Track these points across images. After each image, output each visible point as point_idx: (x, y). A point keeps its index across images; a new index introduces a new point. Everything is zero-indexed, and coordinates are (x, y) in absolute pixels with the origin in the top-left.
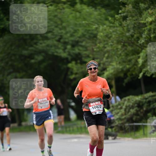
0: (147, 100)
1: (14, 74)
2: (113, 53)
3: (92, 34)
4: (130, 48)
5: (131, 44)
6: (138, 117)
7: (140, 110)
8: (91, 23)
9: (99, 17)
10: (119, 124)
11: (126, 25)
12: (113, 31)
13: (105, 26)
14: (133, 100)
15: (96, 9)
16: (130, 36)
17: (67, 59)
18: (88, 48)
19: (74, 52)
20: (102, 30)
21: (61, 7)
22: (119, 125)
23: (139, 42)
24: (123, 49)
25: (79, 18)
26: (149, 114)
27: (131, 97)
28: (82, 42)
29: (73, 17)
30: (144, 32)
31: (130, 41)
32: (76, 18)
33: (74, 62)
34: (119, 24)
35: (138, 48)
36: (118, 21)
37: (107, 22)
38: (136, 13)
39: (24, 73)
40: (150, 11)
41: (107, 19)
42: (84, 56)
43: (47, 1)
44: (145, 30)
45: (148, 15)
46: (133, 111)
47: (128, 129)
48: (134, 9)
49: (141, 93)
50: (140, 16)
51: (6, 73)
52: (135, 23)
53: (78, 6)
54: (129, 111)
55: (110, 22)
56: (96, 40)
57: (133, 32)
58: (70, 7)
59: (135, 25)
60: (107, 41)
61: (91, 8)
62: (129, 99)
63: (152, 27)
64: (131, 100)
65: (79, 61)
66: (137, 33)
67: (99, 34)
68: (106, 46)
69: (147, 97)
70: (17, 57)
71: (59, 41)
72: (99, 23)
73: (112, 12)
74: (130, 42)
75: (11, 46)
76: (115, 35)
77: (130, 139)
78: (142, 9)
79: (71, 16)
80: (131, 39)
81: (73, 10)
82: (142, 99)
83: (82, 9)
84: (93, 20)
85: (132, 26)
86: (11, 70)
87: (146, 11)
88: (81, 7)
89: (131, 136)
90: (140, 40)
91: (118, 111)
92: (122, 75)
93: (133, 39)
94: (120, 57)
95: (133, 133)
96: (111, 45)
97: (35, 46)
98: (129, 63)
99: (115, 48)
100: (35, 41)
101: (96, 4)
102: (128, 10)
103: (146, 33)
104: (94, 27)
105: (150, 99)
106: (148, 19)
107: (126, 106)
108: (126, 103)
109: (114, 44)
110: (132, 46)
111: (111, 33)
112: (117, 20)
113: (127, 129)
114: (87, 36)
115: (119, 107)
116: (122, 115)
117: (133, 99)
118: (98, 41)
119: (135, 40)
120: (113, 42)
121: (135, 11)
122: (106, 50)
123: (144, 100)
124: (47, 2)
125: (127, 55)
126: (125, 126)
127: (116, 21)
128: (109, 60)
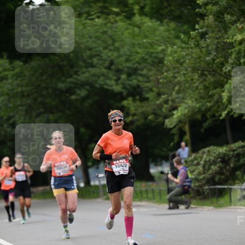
0: (236, 152)
1: (45, 115)
2: (187, 85)
3: (156, 57)
4: (210, 79)
5: (213, 73)
6: (223, 177)
7: (225, 167)
8: (156, 42)
9: (167, 33)
10: (195, 186)
11: (206, 45)
12: (187, 55)
13: (175, 47)
14: (214, 153)
15: (162, 22)
16: (211, 61)
17: (121, 93)
18: (151, 78)
19: (130, 83)
20: (172, 53)
21: (112, 20)
22: (195, 188)
23: (223, 69)
24: (201, 79)
25: (139, 35)
26: (238, 173)
27: (211, 148)
28: (142, 70)
29: (129, 33)
30: (231, 55)
31: (211, 68)
32: (134, 35)
33: (130, 99)
34: (194, 44)
35: (222, 78)
36: (193, 40)
37: (178, 42)
38: (220, 28)
39: (60, 114)
40: (239, 25)
41: (178, 37)
42: (145, 89)
43: (93, 11)
44: (232, 52)
45: (236, 30)
46: (214, 168)
47: (208, 194)
48: (217, 23)
49: (227, 143)
50: (224, 33)
51: (34, 114)
52: (218, 43)
53: (137, 18)
54: (209, 169)
55: (183, 42)
56: (162, 67)
57: (215, 55)
58: (126, 20)
59: (219, 46)
60: (178, 68)
61: (156, 22)
62: (209, 151)
63: (243, 49)
64: (212, 153)
65: (138, 97)
66: (221, 57)
67: (166, 58)
68: (176, 75)
69: (234, 148)
70: (50, 91)
71: (109, 68)
72: (167, 43)
73: (185, 27)
74: (211, 70)
75: (41, 75)
76: (189, 59)
77: (211, 208)
78: (227, 22)
79: (126, 33)
80: (213, 65)
81: (130, 24)
82: (228, 151)
83: (143, 23)
84: (157, 38)
85: (214, 47)
86: (42, 110)
87: (233, 25)
88: (141, 20)
89: (212, 204)
90: (225, 67)
91: (194, 168)
92: (199, 117)
93: (215, 66)
94: (197, 91)
95: (214, 200)
96: (184, 74)
97: (75, 76)
98: (209, 100)
99: (189, 79)
100: (75, 69)
101: (162, 15)
102: (208, 24)
103: (233, 56)
104: (160, 48)
105: (240, 151)
106: (236, 37)
107: (205, 161)
108: (205, 156)
109: (187, 73)
110: (214, 76)
111: (184, 57)
112: (192, 38)
113: (206, 193)
114: (149, 61)
115: (196, 162)
116: (200, 174)
117: (215, 151)
118: (165, 68)
119: (217, 66)
120: (186, 70)
121: (217, 25)
122: (176, 80)
123: (232, 153)
124: (92, 13)
125: (206, 88)
126: (203, 190)
127: (190, 39)
128: (181, 95)
